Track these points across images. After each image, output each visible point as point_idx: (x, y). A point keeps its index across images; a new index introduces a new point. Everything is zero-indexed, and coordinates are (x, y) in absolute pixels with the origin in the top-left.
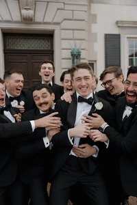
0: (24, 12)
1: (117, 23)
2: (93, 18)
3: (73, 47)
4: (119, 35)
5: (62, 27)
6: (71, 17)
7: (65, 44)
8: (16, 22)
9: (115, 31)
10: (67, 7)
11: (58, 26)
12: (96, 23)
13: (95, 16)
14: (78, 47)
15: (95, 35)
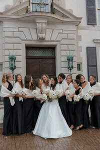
0: (39, 35)
1: (94, 40)
2: (79, 38)
3: (69, 55)
4: (95, 47)
5: (62, 43)
6: (67, 38)
7: (64, 53)
8: (34, 41)
9: (93, 45)
10: (64, 32)
11: (59, 43)
12: (81, 41)
13: (80, 37)
14: (71, 54)
15: (81, 47)
